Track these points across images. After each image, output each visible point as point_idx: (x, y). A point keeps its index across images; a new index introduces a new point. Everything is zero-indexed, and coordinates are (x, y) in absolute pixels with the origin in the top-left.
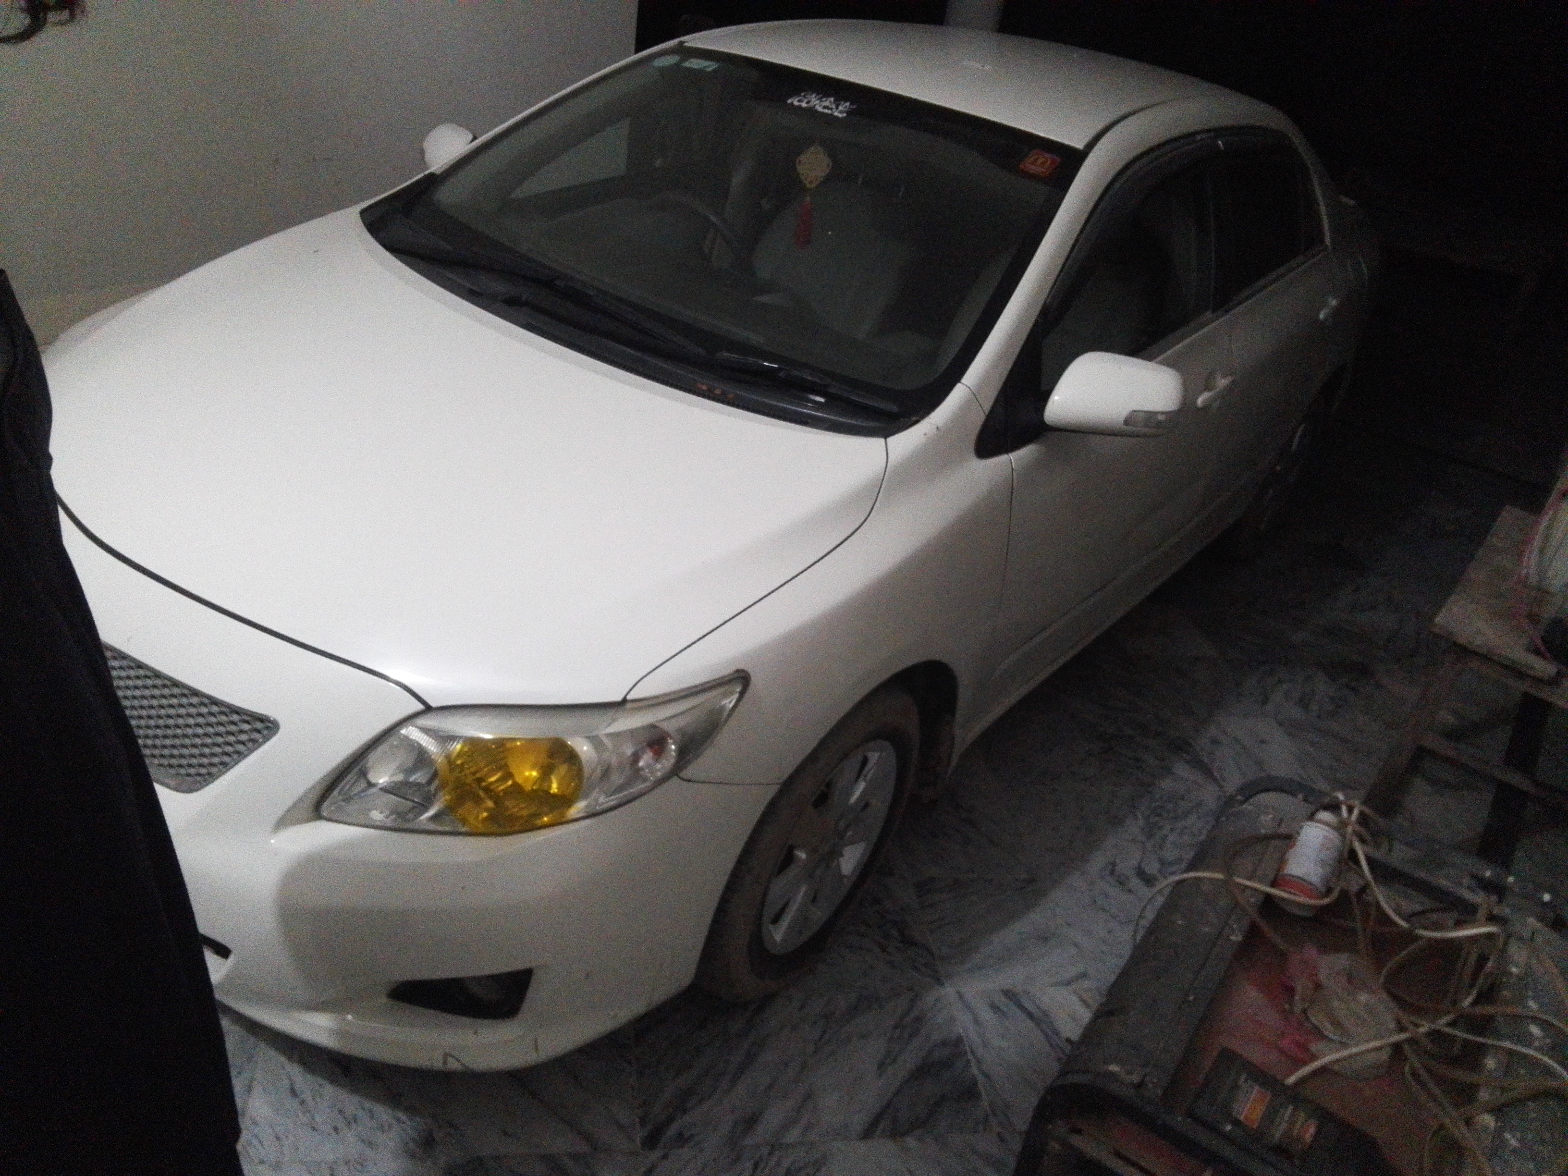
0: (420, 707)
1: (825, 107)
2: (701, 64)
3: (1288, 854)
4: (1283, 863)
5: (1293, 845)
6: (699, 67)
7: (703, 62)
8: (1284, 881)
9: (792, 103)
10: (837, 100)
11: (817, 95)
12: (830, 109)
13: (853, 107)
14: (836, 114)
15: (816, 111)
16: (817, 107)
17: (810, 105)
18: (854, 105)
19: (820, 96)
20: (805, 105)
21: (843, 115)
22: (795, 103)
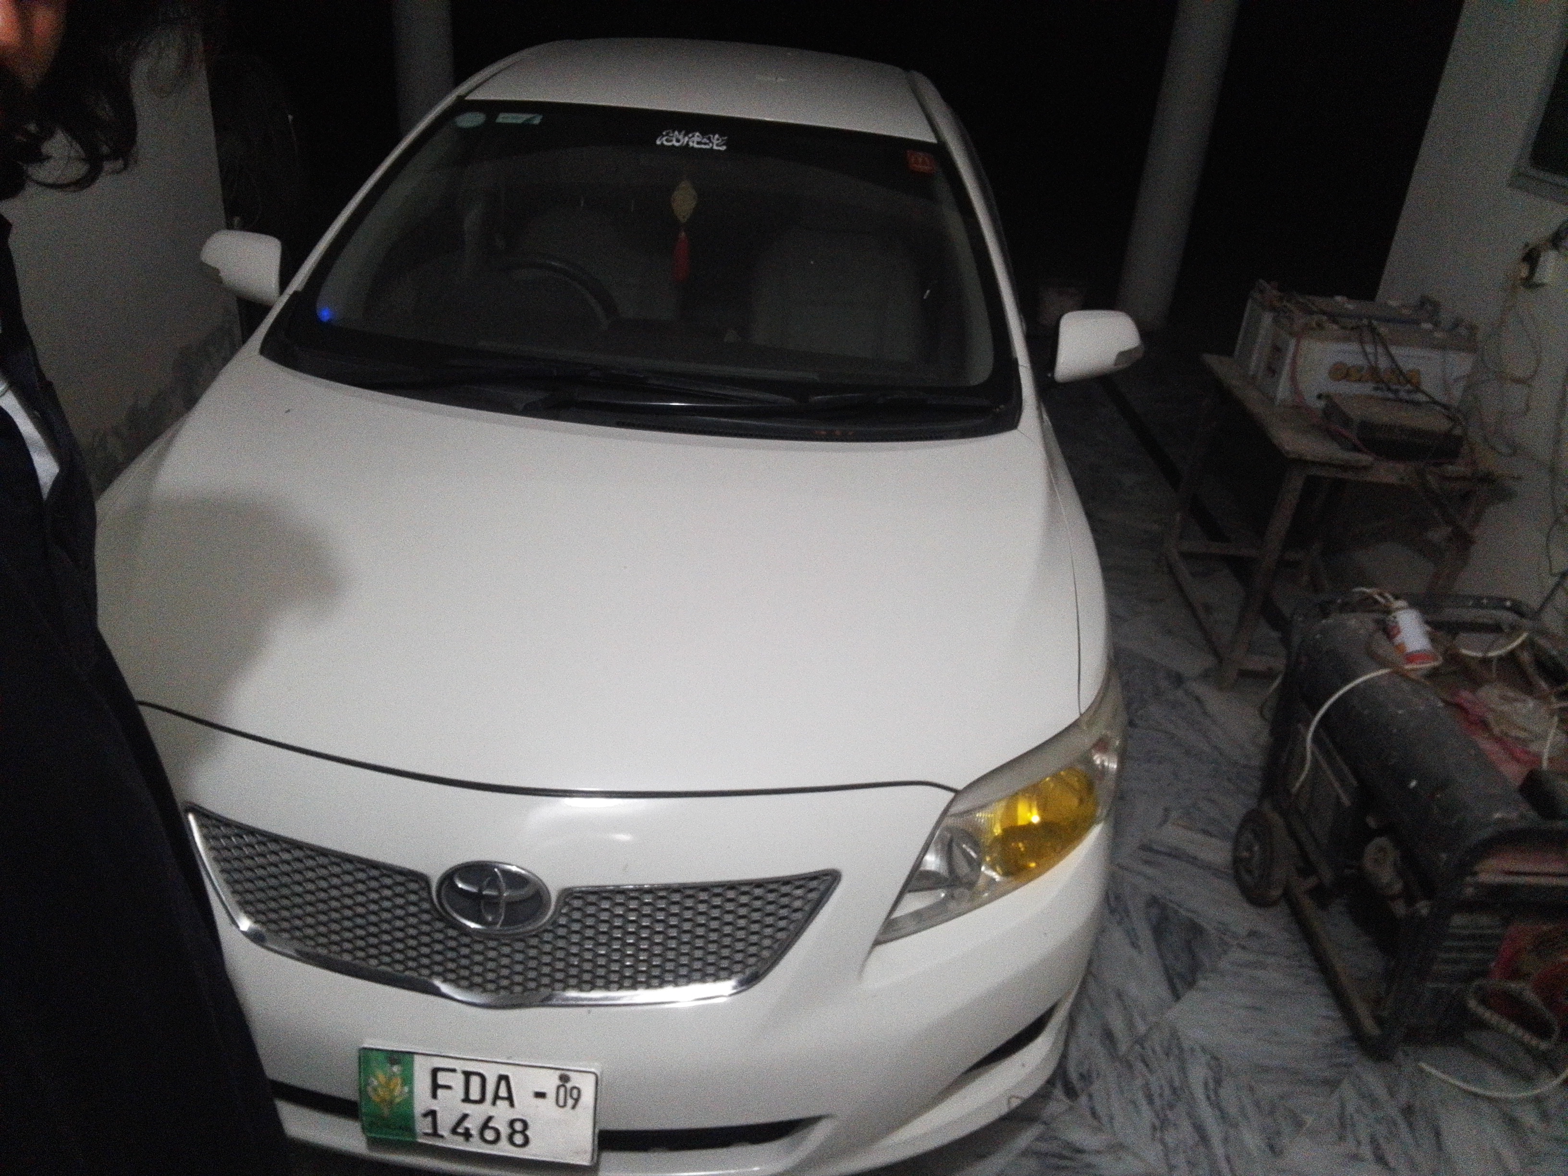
0: (951, 795)
1: (698, 143)
2: (520, 118)
3: (1398, 640)
4: (1400, 648)
5: (1399, 632)
6: (520, 121)
7: (520, 115)
8: (1411, 658)
9: (662, 144)
10: (704, 134)
11: (680, 132)
12: (705, 144)
13: (726, 138)
14: (715, 148)
15: (693, 147)
16: (691, 144)
17: (683, 143)
18: (724, 136)
19: (683, 132)
20: (677, 144)
21: (724, 148)
22: (665, 143)
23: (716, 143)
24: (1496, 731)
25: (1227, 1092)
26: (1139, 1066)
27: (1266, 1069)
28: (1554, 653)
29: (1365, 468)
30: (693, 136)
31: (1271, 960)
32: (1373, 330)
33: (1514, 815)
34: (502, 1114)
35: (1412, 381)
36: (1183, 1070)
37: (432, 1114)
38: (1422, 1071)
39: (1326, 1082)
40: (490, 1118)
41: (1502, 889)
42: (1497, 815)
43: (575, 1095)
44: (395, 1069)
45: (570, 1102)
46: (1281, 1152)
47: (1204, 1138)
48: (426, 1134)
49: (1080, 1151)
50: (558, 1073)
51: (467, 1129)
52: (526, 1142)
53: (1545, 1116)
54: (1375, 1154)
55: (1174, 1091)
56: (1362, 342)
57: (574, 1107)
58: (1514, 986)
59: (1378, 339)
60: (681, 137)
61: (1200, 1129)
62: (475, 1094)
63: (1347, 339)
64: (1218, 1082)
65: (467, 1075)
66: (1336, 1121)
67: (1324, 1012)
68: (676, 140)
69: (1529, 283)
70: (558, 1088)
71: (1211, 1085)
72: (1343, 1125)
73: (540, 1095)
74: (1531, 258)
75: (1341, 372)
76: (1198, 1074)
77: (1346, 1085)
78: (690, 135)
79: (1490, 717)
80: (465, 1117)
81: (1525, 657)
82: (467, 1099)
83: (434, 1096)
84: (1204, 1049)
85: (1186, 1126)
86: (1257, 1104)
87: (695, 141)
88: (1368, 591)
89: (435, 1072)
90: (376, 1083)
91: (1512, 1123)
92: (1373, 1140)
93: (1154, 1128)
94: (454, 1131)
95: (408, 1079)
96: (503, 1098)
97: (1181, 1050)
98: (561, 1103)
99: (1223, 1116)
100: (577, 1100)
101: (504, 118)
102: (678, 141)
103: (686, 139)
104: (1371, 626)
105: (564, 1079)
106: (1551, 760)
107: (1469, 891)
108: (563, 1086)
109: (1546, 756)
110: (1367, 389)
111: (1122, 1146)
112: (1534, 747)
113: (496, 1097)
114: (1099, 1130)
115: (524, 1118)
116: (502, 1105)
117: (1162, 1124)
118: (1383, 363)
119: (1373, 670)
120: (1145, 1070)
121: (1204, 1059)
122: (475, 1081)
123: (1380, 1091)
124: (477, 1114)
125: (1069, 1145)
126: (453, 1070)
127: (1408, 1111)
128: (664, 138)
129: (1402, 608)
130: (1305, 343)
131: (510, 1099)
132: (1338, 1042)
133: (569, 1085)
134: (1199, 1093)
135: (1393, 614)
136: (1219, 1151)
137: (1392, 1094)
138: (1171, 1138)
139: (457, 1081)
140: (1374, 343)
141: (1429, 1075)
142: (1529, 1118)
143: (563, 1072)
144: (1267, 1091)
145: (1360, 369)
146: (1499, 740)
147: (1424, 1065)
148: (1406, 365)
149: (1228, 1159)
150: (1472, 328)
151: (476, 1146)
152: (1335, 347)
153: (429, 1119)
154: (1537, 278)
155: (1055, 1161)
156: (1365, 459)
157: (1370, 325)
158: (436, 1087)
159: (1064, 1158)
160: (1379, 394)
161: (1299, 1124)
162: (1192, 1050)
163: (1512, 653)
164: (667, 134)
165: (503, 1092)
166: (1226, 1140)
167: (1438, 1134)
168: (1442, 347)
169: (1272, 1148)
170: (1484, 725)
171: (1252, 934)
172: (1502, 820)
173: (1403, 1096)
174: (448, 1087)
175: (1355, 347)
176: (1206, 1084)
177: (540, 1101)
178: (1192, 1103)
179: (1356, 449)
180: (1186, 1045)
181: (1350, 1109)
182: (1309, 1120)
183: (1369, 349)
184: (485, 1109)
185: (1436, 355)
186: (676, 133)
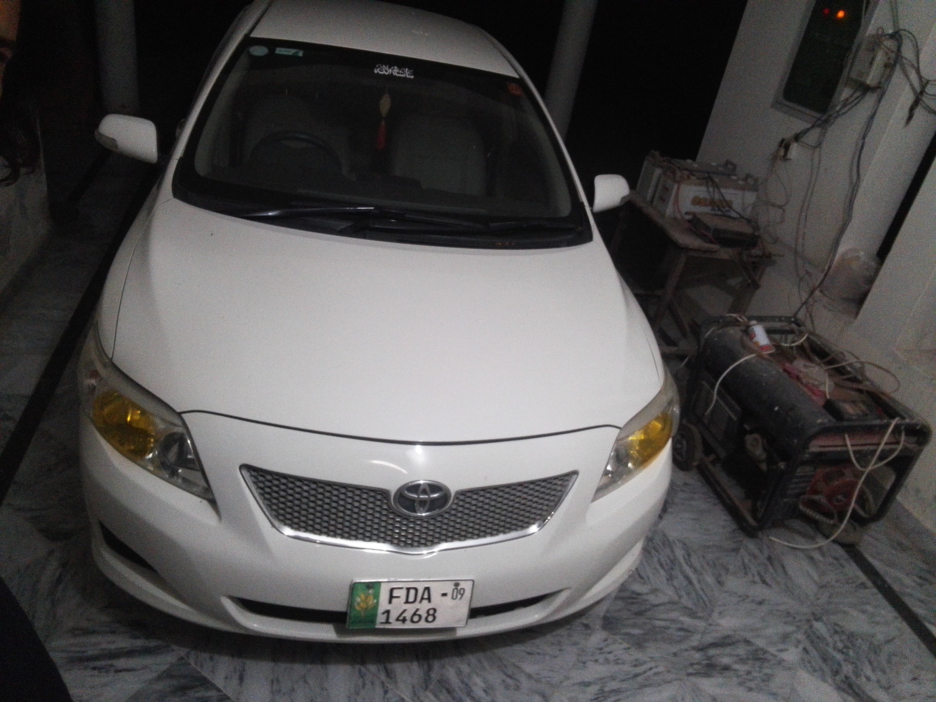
0: (618, 430)
2: (290, 52)
3: (755, 339)
4: (756, 343)
5: (755, 336)
6: (291, 54)
7: (289, 50)
8: (763, 348)
9: (378, 72)
10: (400, 68)
11: (386, 65)
12: (402, 74)
13: (412, 71)
14: (408, 76)
15: (395, 76)
16: (394, 74)
17: (389, 73)
18: (411, 70)
19: (388, 66)
20: (387, 74)
21: (412, 77)
22: (379, 72)
23: (407, 74)
24: (804, 381)
25: (694, 559)
26: (653, 552)
27: (708, 547)
28: (819, 343)
29: (716, 251)
30: (394, 69)
31: (696, 496)
32: (712, 180)
33: (826, 421)
34: (424, 606)
35: (729, 205)
36: (672, 551)
37: (388, 612)
38: (771, 540)
39: (733, 550)
40: (418, 610)
41: (820, 454)
42: (819, 421)
43: (462, 592)
44: (371, 591)
45: (459, 596)
46: (723, 583)
47: (690, 582)
48: (382, 623)
49: (639, 594)
50: (454, 582)
51: (404, 618)
52: (434, 618)
53: (823, 555)
54: (761, 580)
55: (671, 561)
56: (707, 186)
57: (460, 598)
58: (816, 497)
59: (716, 186)
60: (387, 69)
61: (687, 578)
62: (411, 599)
63: (701, 185)
64: (689, 555)
65: (408, 589)
66: (742, 567)
67: (725, 518)
68: (384, 71)
69: (785, 158)
70: (454, 590)
71: (686, 557)
72: (745, 569)
73: (444, 595)
74: (785, 145)
75: (697, 201)
76: (680, 553)
77: (742, 550)
78: (392, 68)
79: (801, 375)
80: (405, 611)
81: (806, 345)
82: (407, 602)
83: (390, 602)
84: (678, 540)
85: (681, 578)
86: (708, 564)
87: (395, 71)
88: (734, 315)
89: (392, 590)
90: (359, 600)
91: (811, 558)
92: (759, 574)
93: (667, 579)
94: (398, 620)
95: (377, 596)
96: (426, 599)
97: (669, 542)
98: (454, 597)
99: (695, 571)
100: (462, 595)
101: (279, 51)
102: (386, 71)
103: (390, 70)
104: (740, 333)
105: (457, 585)
106: (829, 393)
107: (807, 456)
108: (457, 589)
109: (827, 392)
110: (707, 209)
111: (656, 589)
112: (822, 388)
113: (422, 598)
114: (645, 583)
115: (435, 608)
116: (425, 602)
117: (670, 578)
118: (717, 197)
119: (747, 356)
120: (657, 554)
121: (680, 545)
122: (412, 592)
123: (756, 552)
124: (411, 609)
125: (633, 592)
126: (402, 588)
127: (769, 559)
128: (378, 70)
129: (754, 325)
130: (683, 186)
131: (429, 599)
132: (734, 531)
133: (459, 588)
134: (682, 561)
135: (752, 327)
136: (697, 586)
137: (761, 551)
138: (676, 583)
139: (402, 594)
140: (713, 187)
141: (774, 542)
142: (817, 556)
143: (457, 582)
144: (710, 556)
145: (705, 199)
146: (806, 385)
147: (773, 539)
148: (728, 197)
149: (703, 590)
150: (756, 180)
151: (408, 625)
152: (694, 188)
153: (386, 615)
154: (788, 156)
155: (630, 601)
156: (715, 247)
157: (710, 177)
158: (391, 597)
159: (633, 598)
160: (713, 212)
161: (727, 570)
162: (674, 542)
163: (802, 344)
164: (379, 67)
165: (426, 596)
166: (699, 581)
167: (784, 567)
168: (743, 189)
169: (719, 582)
170: (798, 378)
171: (685, 484)
172: (821, 423)
173: (766, 553)
174: (398, 597)
175: (703, 188)
176: (684, 556)
177: (444, 598)
178: (681, 567)
179: (711, 242)
180: (671, 539)
181: (746, 561)
182: (731, 567)
183: (711, 189)
184: (417, 605)
185: (740, 193)
186: (384, 66)
